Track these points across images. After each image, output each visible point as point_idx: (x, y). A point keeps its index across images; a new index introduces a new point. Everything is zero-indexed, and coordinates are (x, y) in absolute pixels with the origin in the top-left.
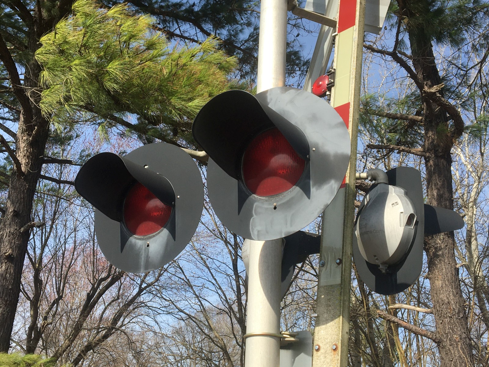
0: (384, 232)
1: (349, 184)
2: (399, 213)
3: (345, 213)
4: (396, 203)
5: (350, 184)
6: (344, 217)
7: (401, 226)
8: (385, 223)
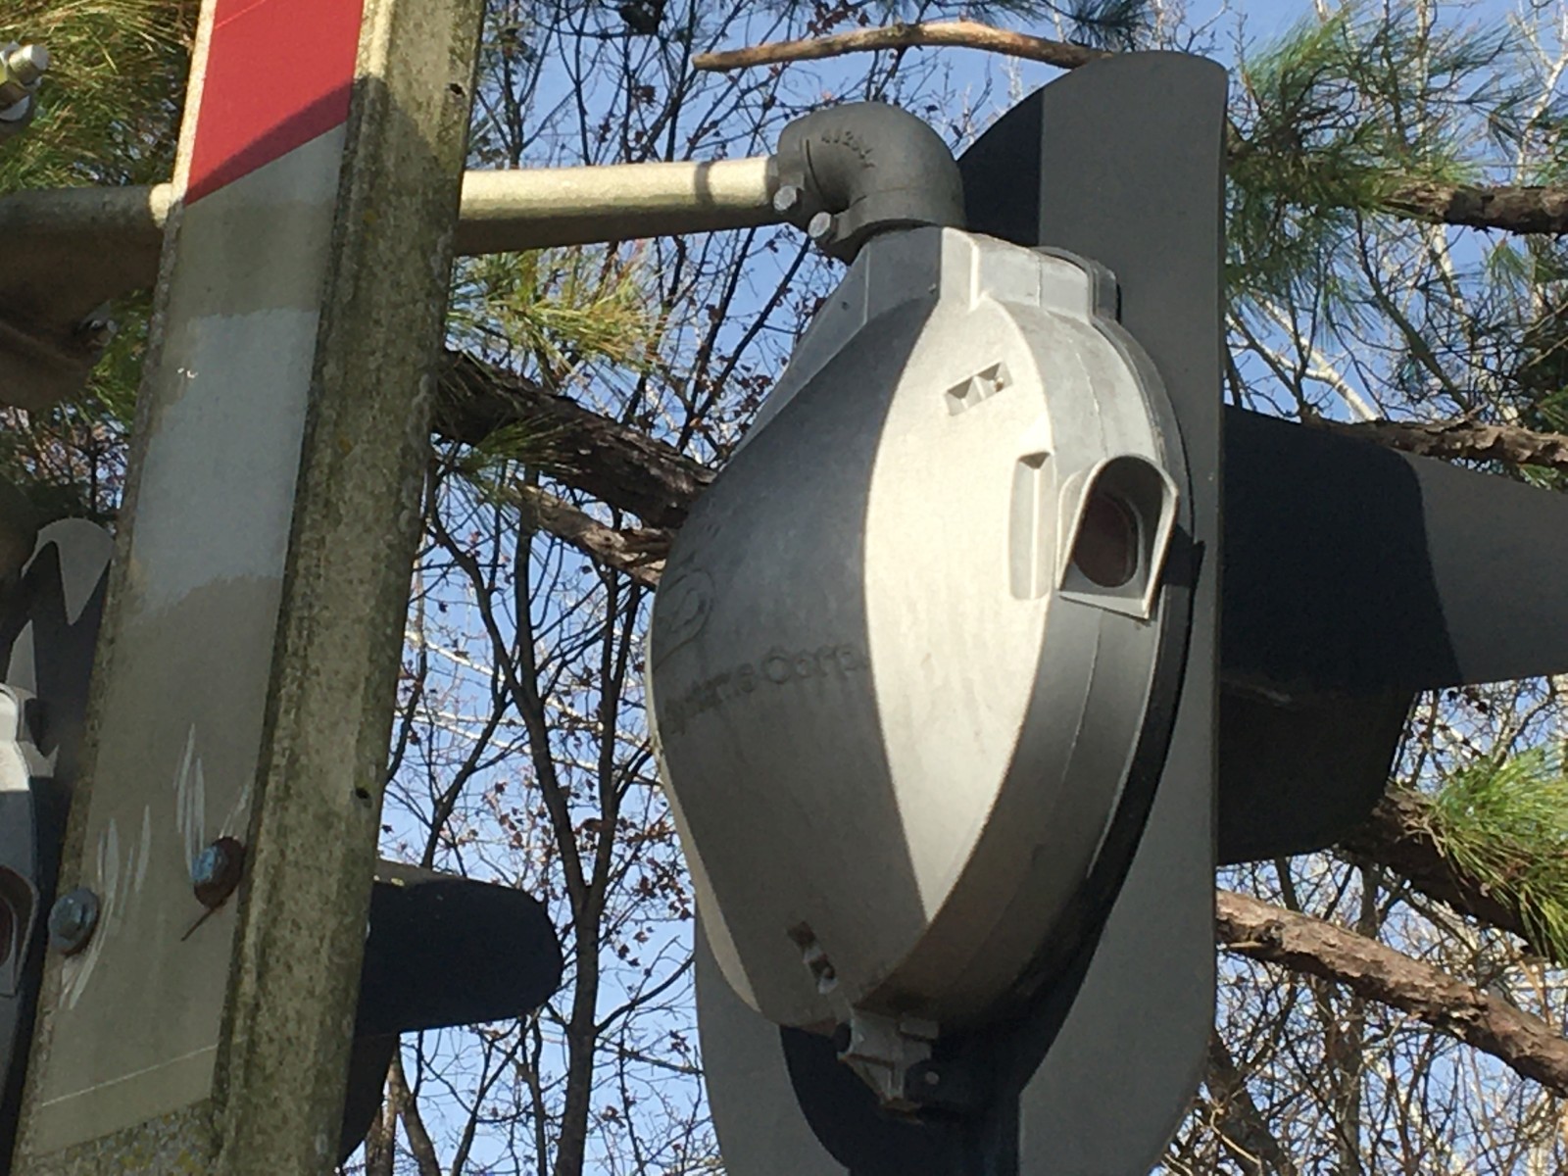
0: (863, 665)
1: (383, 88)
2: (1011, 462)
3: (317, 373)
4: (990, 374)
5: (398, 86)
6: (313, 409)
7: (1018, 591)
8: (869, 580)
